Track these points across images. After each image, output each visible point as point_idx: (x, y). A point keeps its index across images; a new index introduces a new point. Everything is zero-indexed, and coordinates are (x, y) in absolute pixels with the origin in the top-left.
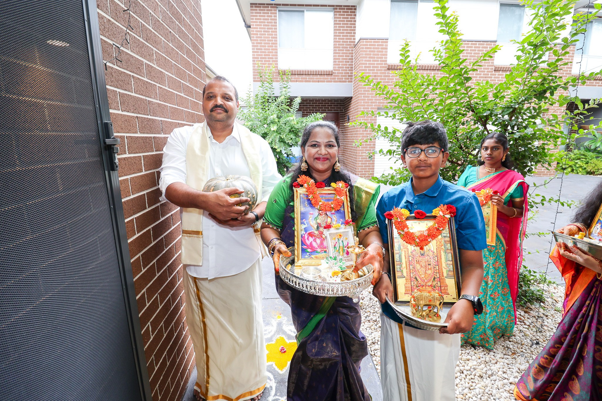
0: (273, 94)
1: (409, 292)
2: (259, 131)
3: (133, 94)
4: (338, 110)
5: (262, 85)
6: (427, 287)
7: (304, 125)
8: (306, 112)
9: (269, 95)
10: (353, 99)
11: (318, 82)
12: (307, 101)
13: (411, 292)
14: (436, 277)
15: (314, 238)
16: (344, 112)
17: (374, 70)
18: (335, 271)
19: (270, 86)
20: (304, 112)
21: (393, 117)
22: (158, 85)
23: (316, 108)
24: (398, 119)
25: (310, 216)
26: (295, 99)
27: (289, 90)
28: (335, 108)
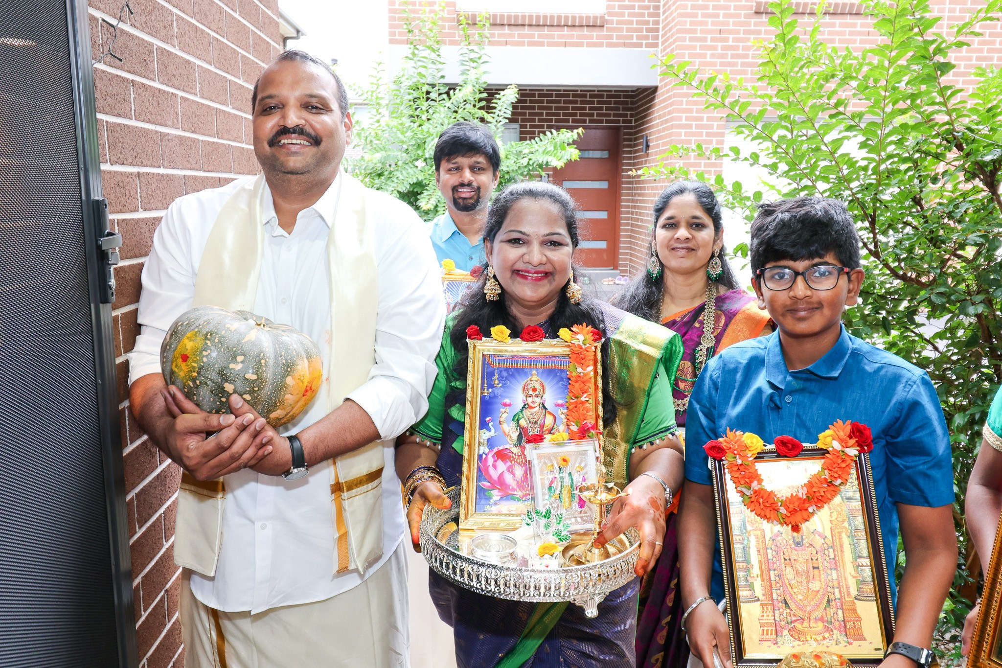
0: (443, 77)
1: (769, 637)
2: (401, 177)
3: (133, 123)
4: (618, 122)
5: (414, 54)
6: (813, 624)
7: (525, 162)
8: (531, 127)
9: (430, 80)
10: (659, 92)
11: (565, 45)
12: (534, 95)
13: (774, 636)
14: (832, 597)
15: (509, 463)
16: (636, 127)
17: (717, 16)
18: (546, 544)
19: (433, 56)
20: (525, 127)
21: (751, 161)
22: (180, 94)
23: (558, 114)
24: (765, 166)
25: (502, 410)
26: (502, 93)
27: (484, 67)
28: (609, 115)
